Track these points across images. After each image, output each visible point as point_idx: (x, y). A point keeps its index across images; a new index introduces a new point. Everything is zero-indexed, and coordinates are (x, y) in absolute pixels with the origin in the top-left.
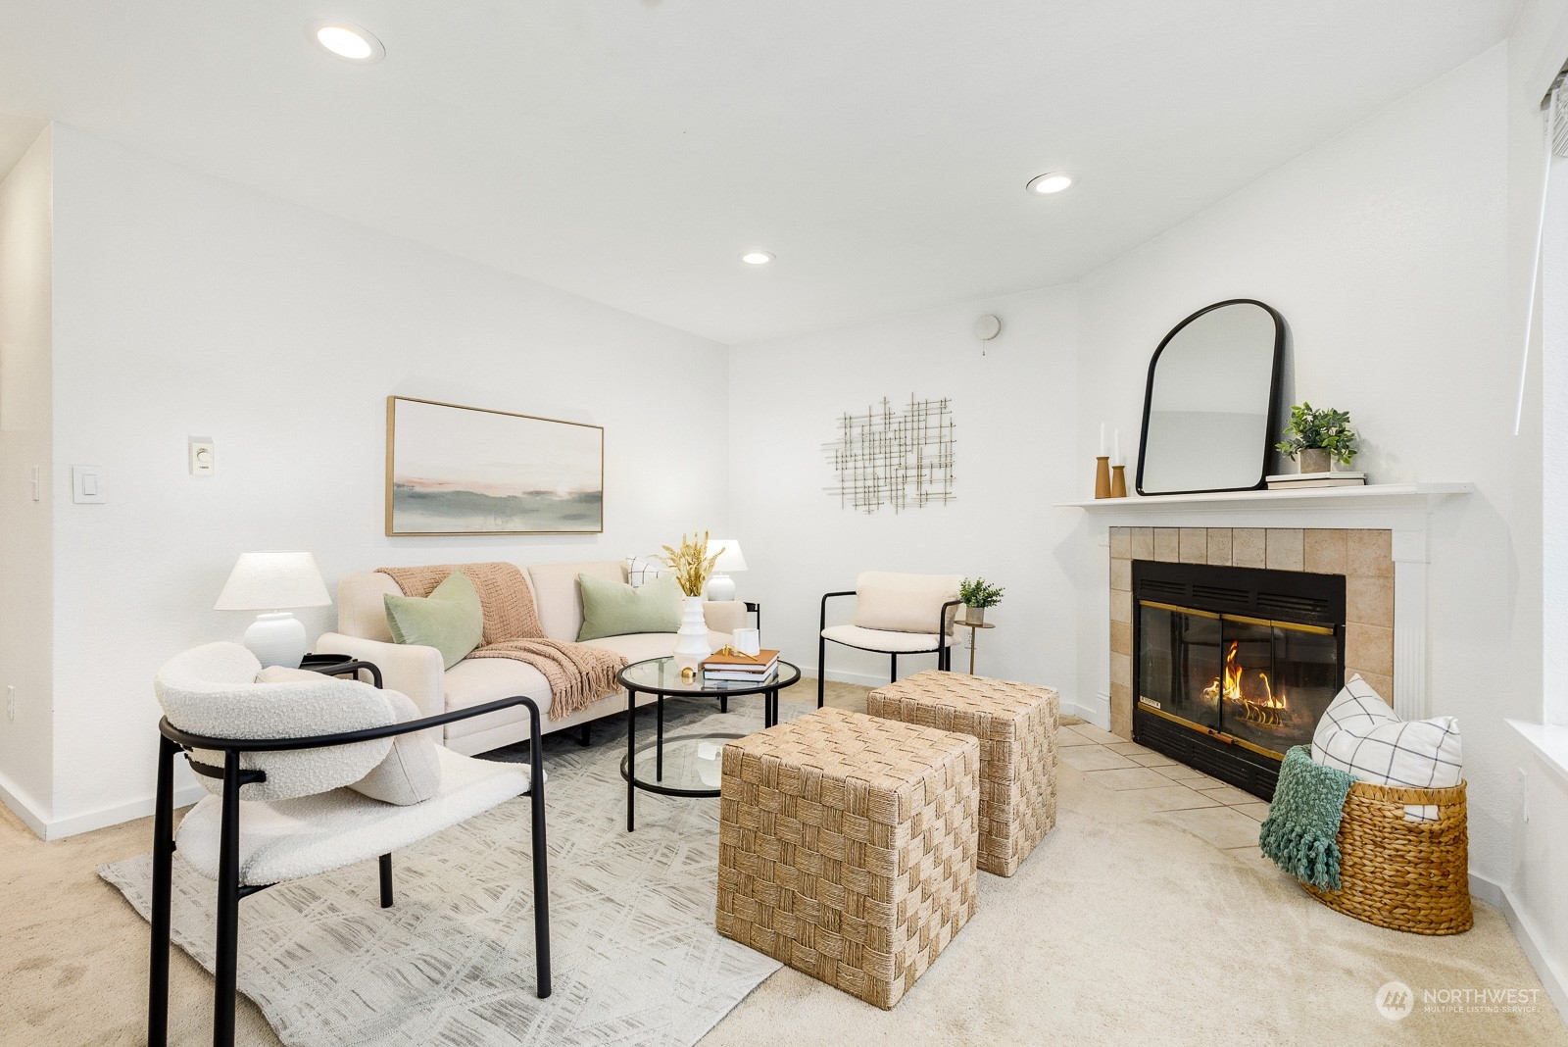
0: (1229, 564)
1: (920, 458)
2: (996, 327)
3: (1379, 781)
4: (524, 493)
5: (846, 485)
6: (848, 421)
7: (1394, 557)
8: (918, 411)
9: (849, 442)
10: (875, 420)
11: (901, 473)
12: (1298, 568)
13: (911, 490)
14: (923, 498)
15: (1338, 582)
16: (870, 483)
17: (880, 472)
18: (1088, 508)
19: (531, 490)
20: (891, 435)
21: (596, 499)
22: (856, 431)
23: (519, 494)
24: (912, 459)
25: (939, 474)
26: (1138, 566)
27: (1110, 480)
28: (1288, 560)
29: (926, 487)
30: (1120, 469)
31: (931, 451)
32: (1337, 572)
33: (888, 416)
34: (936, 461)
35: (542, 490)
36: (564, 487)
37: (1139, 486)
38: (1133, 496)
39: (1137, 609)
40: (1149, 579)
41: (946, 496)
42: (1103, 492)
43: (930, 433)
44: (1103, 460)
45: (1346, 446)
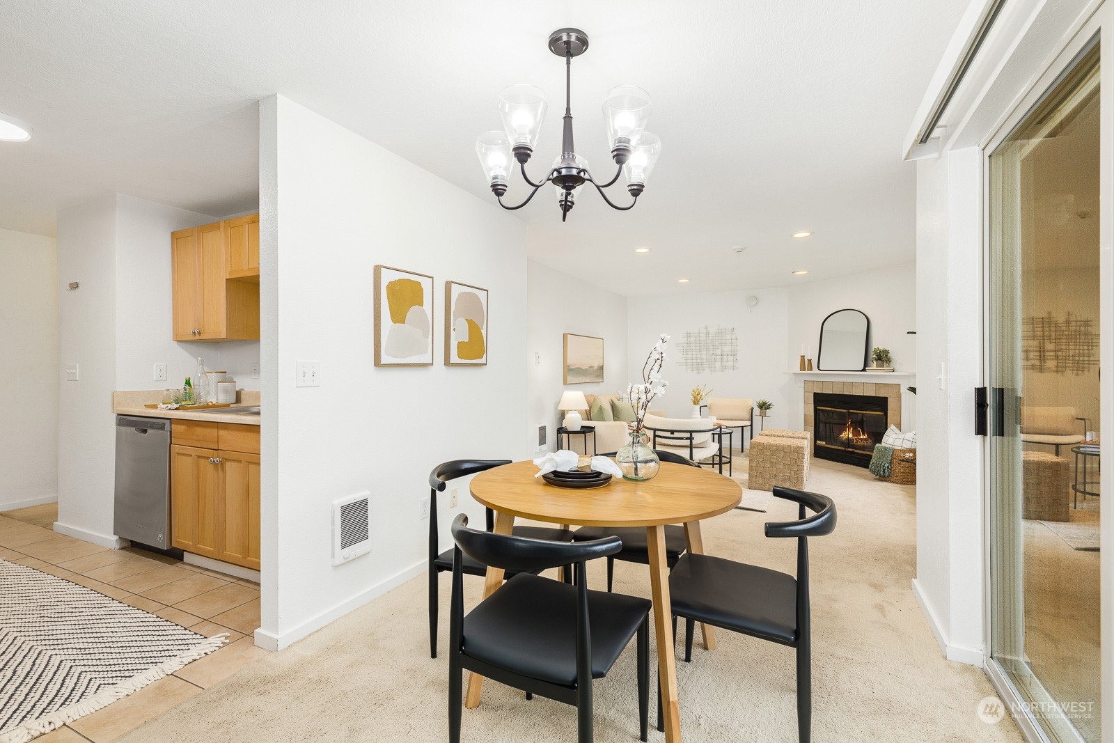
0: (851, 394)
1: (722, 351)
2: (754, 300)
4: (587, 367)
5: (688, 361)
6: (689, 335)
8: (721, 332)
9: (689, 343)
10: (701, 335)
11: (713, 357)
12: (874, 395)
13: (718, 365)
14: (724, 368)
15: (886, 399)
16: (699, 361)
17: (704, 357)
18: (795, 374)
20: (709, 341)
21: (601, 368)
22: (692, 339)
24: (719, 352)
25: (731, 358)
26: (816, 395)
27: (805, 364)
28: (871, 393)
29: (725, 363)
30: (810, 361)
31: (727, 349)
32: (886, 396)
33: (707, 334)
34: (729, 353)
36: (596, 364)
37: (818, 367)
38: (815, 371)
39: (816, 410)
40: (820, 399)
41: (734, 367)
42: (803, 368)
43: (727, 341)
44: (803, 357)
45: (889, 360)
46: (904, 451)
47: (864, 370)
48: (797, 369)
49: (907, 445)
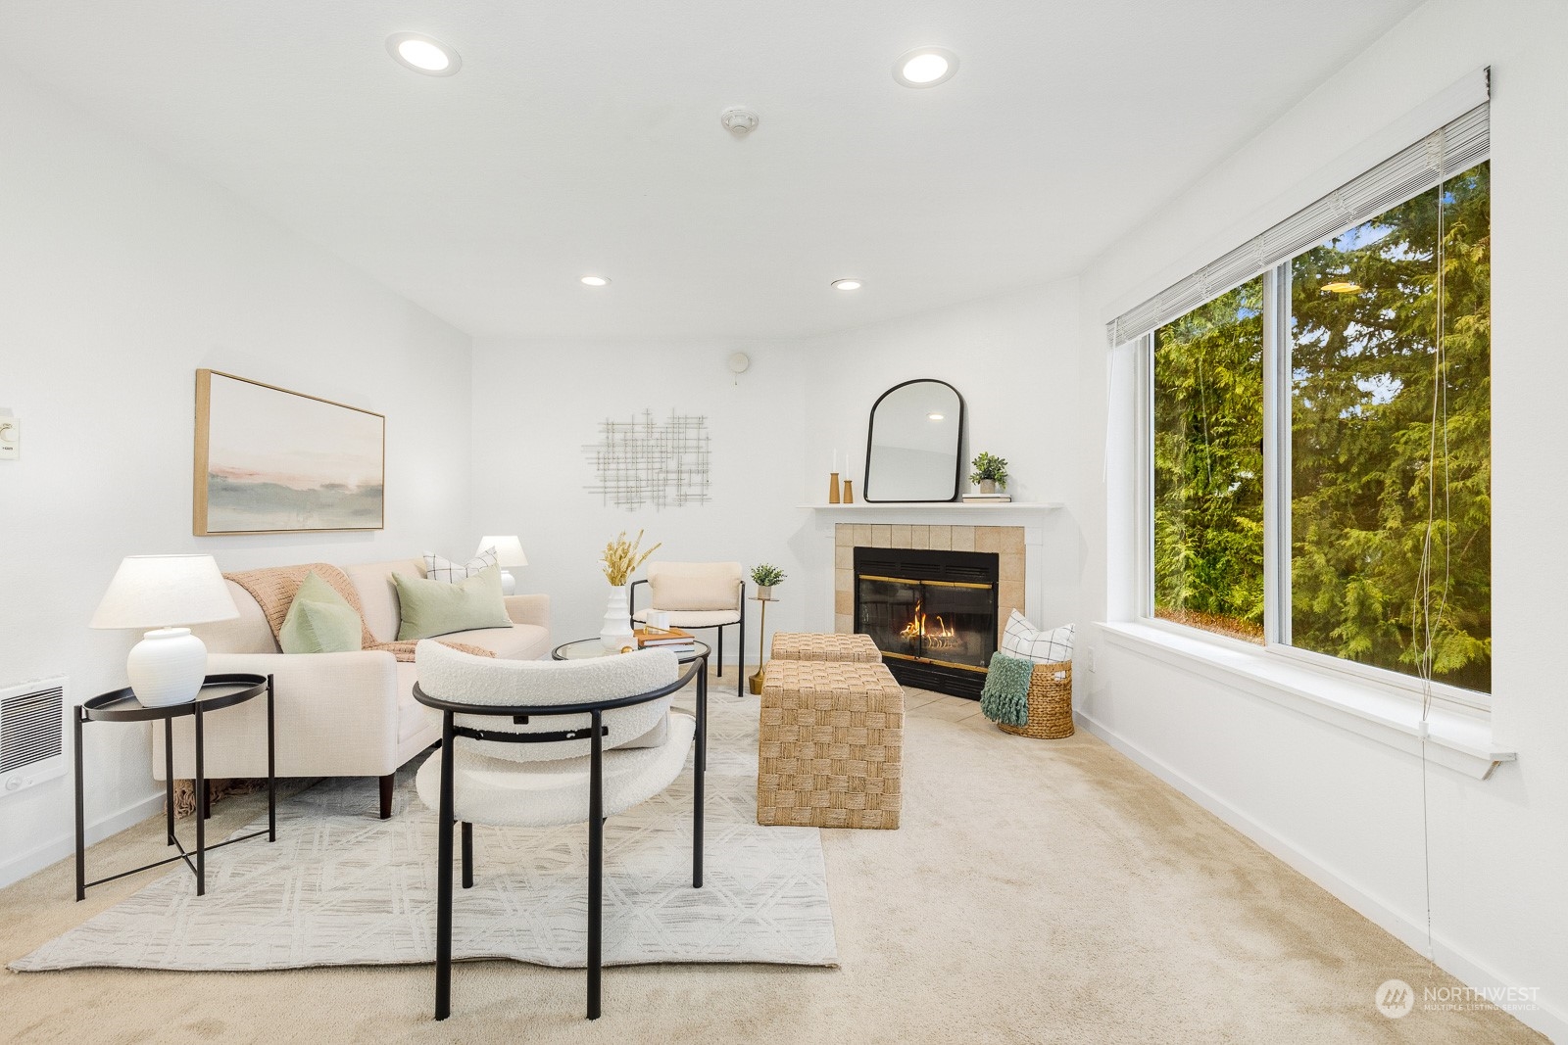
0: (927, 548)
1: (680, 464)
2: (742, 361)
3: (1044, 662)
4: (322, 486)
5: (608, 484)
6: (610, 427)
7: (1025, 543)
8: (678, 424)
9: (610, 445)
10: (637, 428)
11: (662, 476)
12: (972, 550)
13: (671, 492)
14: (683, 499)
15: (995, 557)
16: (632, 484)
17: (643, 475)
18: (818, 510)
19: (328, 482)
20: (652, 443)
21: (378, 492)
22: (618, 436)
23: (317, 487)
24: (672, 465)
25: (697, 478)
26: (858, 551)
27: (839, 490)
28: (965, 545)
29: (685, 490)
30: (848, 483)
31: (690, 459)
32: (995, 551)
33: (650, 426)
34: (694, 468)
35: (337, 482)
36: (354, 479)
37: (866, 496)
38: (859, 502)
39: (858, 582)
40: (867, 560)
41: (703, 498)
42: (834, 498)
43: (690, 443)
44: (835, 476)
45: (1002, 480)
46: (1052, 668)
47: (954, 500)
48: (824, 501)
49: (1058, 655)
